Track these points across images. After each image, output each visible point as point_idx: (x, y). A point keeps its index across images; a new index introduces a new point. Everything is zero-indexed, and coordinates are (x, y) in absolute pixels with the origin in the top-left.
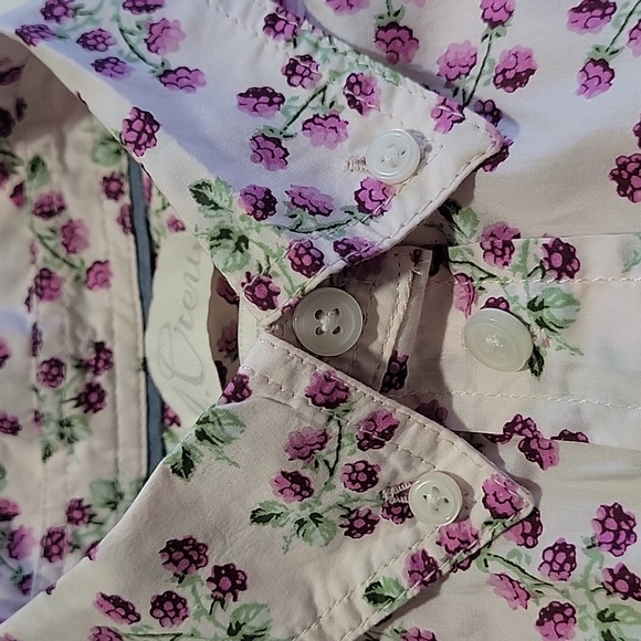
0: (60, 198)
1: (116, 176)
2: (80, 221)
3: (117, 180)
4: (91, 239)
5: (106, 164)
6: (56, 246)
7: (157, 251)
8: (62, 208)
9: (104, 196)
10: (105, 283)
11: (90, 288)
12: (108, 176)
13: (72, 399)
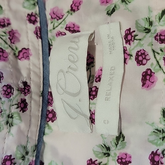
0: (8, 20)
1: (34, 14)
2: (16, 30)
3: (34, 16)
4: (21, 39)
5: (29, 9)
6: (6, 39)
7: (51, 47)
8: (9, 24)
9: (28, 22)
10: (27, 57)
11: (20, 59)
12: (30, 13)
13: (15, 104)
